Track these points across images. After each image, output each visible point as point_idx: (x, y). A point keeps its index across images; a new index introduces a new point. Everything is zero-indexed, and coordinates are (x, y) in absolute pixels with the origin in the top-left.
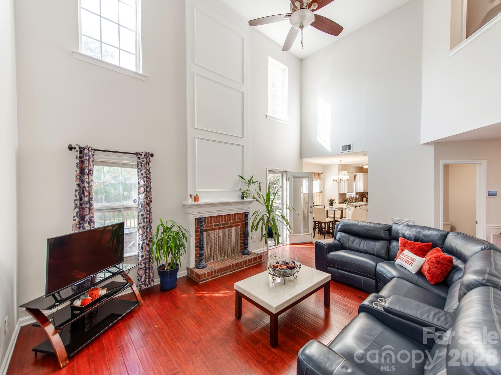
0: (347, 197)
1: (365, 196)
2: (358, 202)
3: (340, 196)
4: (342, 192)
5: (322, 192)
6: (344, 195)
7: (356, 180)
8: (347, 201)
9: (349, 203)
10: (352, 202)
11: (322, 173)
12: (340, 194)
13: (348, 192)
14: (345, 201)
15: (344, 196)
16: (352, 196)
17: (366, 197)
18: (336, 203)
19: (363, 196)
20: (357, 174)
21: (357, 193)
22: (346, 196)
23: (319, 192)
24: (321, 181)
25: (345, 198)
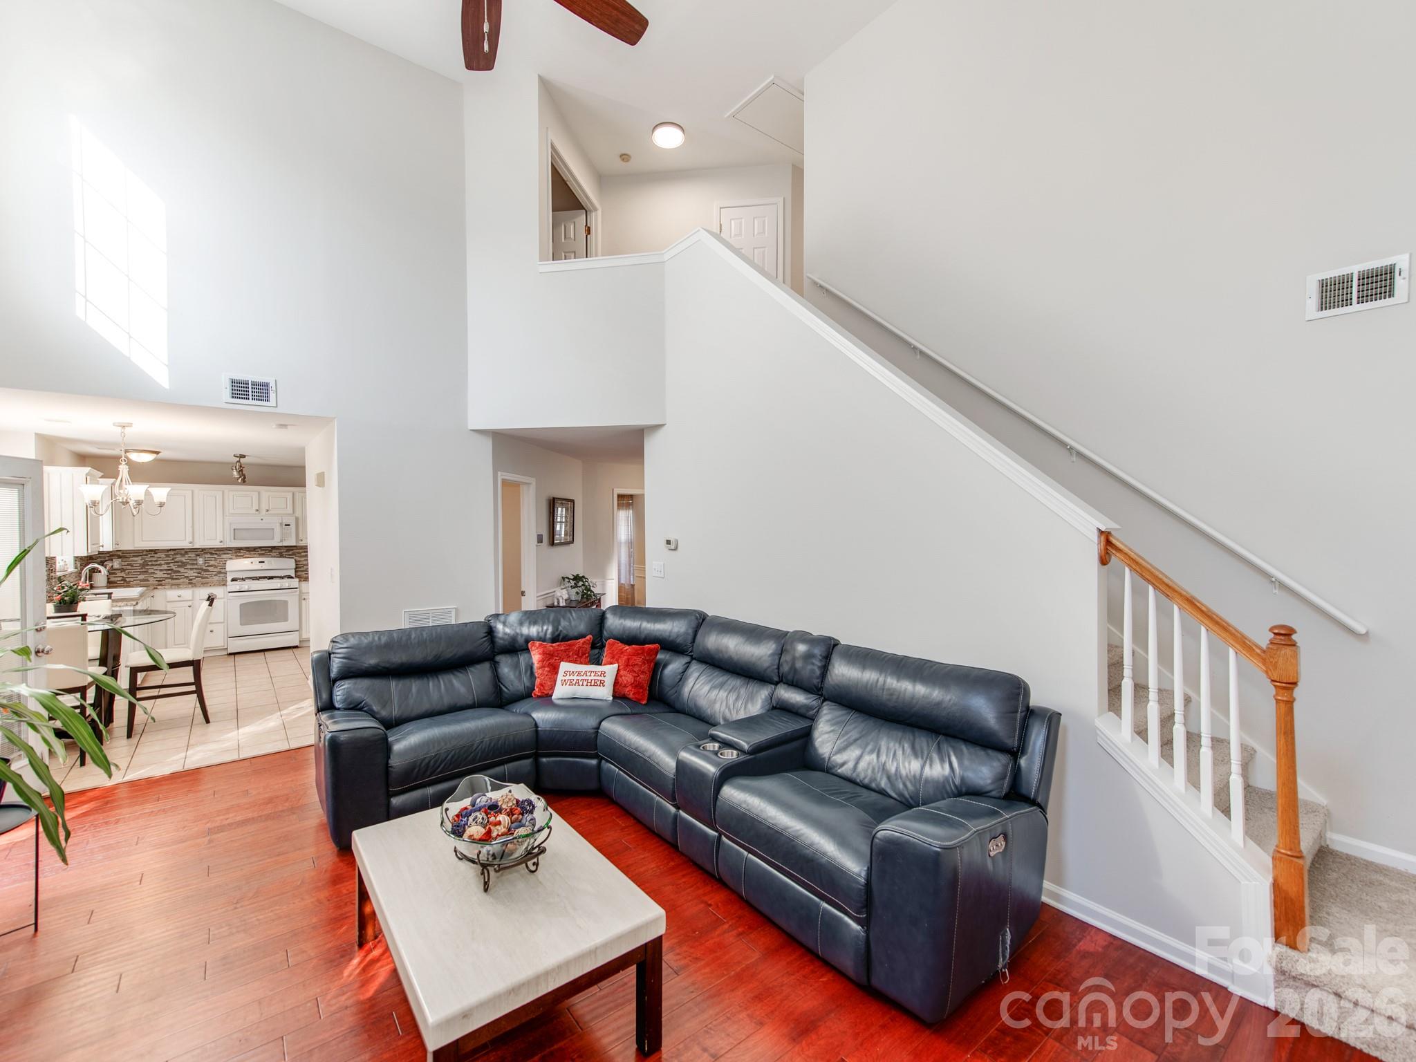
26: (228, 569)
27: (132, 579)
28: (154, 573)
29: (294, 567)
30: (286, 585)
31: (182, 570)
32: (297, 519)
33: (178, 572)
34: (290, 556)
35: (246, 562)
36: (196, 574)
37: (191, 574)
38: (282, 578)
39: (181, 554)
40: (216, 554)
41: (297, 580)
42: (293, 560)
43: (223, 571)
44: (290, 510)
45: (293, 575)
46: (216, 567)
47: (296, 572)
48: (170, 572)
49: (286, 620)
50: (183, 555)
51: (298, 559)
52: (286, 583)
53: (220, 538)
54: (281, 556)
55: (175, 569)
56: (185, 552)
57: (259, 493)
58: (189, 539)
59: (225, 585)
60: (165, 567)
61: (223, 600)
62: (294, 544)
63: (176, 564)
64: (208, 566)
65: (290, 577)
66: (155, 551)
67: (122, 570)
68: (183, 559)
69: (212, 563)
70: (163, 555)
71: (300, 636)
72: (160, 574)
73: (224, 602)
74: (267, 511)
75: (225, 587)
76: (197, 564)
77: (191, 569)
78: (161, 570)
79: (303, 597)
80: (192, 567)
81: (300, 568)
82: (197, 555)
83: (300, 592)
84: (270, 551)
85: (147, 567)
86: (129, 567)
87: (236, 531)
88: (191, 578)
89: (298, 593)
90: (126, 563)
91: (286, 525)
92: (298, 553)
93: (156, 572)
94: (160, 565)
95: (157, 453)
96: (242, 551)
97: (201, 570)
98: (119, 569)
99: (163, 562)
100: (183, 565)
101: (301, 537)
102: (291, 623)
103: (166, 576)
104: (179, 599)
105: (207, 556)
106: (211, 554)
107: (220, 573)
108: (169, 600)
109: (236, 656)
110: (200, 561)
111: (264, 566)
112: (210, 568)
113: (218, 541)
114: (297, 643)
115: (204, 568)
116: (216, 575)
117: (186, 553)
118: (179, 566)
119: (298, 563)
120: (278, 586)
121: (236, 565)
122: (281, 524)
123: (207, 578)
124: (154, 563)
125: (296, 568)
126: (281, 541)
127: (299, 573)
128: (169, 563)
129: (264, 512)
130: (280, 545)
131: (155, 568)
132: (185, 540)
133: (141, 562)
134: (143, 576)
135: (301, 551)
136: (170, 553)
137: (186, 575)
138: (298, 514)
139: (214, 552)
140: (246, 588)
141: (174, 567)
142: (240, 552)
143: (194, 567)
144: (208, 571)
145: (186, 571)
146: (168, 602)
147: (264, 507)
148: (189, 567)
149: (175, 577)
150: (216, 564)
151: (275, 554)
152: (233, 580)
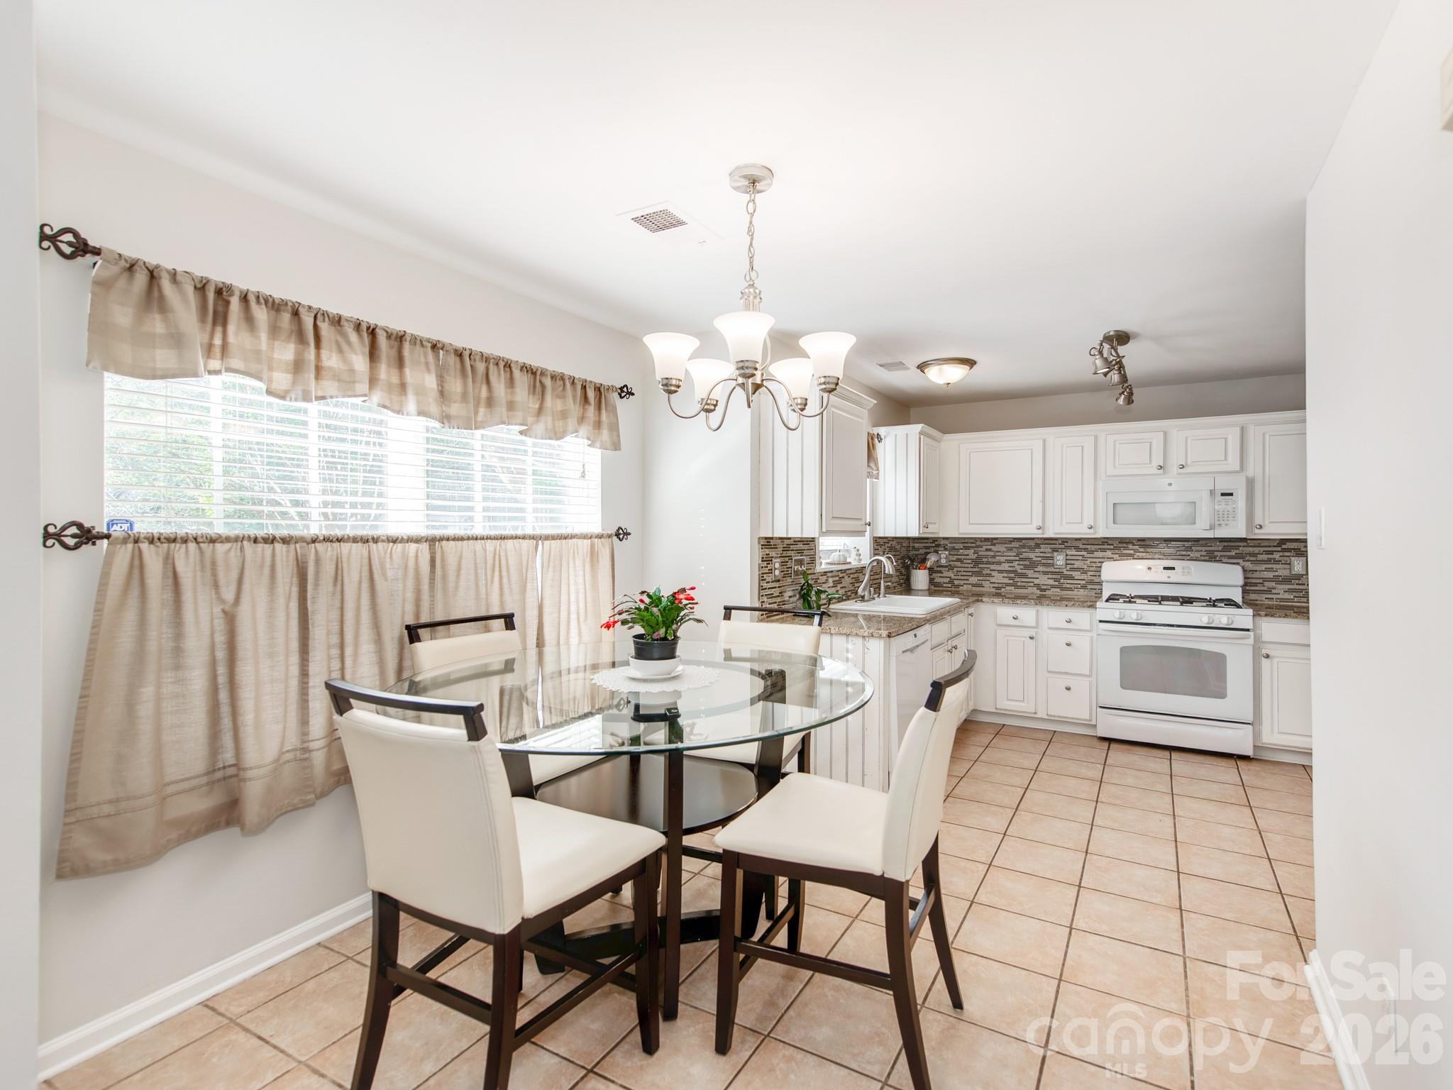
0: (823, 565)
1: (924, 560)
2: (886, 593)
3: (767, 560)
4: (780, 532)
5: (621, 534)
6: (800, 552)
7: (877, 465)
8: (819, 592)
9: (835, 607)
10: (851, 595)
11: (625, 392)
12: (767, 543)
13: (829, 533)
14: (805, 597)
15: (800, 562)
16: (854, 562)
17: (929, 564)
18: (727, 616)
19: (912, 561)
20: (882, 431)
21: (881, 544)
22: (813, 561)
23: (597, 529)
24: (616, 446)
25: (804, 574)
26: (1103, 578)
27: (962, 582)
28: (990, 575)
29: (1241, 582)
30: (1224, 621)
31: (1030, 573)
32: (1250, 483)
33: (1024, 575)
34: (1232, 560)
35: (1139, 567)
36: (1051, 582)
37: (1044, 580)
38: (1213, 603)
39: (1029, 547)
40: (1086, 550)
41: (1250, 612)
42: (1238, 569)
43: (1096, 580)
44: (1233, 463)
45: (1239, 600)
46: (1085, 572)
47: (1245, 592)
48: (1013, 575)
49: (1221, 695)
50: (1032, 549)
51: (1249, 565)
52: (1222, 616)
53: (1089, 521)
54: (1211, 558)
55: (1019, 571)
56: (1035, 543)
57: (1165, 434)
58: (1037, 521)
59: (1093, 606)
60: (1006, 567)
61: (1089, 634)
62: (1242, 534)
63: (1021, 563)
64: (1072, 569)
65: (1230, 603)
66: (992, 541)
67: (950, 568)
68: (1032, 555)
69: (1078, 564)
70: (1002, 548)
71: (1257, 735)
72: (998, 578)
73: (1092, 638)
74: (1183, 467)
75: (1091, 610)
76: (1053, 565)
77: (1045, 573)
78: (1000, 572)
79: (1264, 651)
80: (1045, 570)
81: (1256, 584)
82: (1055, 550)
83: (1258, 639)
84: (1189, 549)
85: (980, 566)
86: (958, 564)
87: (1119, 509)
88: (1043, 587)
89: (1251, 641)
90: (955, 557)
91: (1223, 494)
92: (1251, 554)
93: (993, 573)
94: (999, 563)
95: (970, 363)
96: (1130, 546)
97: (1059, 575)
98: (946, 567)
99: (1003, 559)
100: (1032, 565)
101: (1258, 520)
102: (1237, 701)
103: (1007, 581)
104: (1015, 623)
105: (1069, 552)
106: (1077, 549)
107: (1092, 582)
108: (999, 623)
109: (1113, 746)
110: (1060, 560)
111: (1174, 576)
112: (1074, 574)
113: (1086, 524)
114: (1250, 752)
115: (1066, 573)
116: (1084, 587)
117: (1038, 546)
118: (1026, 567)
119: (1249, 575)
120: (1204, 621)
121: (1117, 572)
122: (1212, 492)
123: (1070, 589)
124: (990, 560)
125: (1246, 584)
126: (1212, 528)
127: (1253, 596)
128: (1011, 561)
129: (1174, 470)
130: (1210, 535)
131: (993, 567)
132: (1031, 524)
133: (974, 557)
134: (976, 579)
135: (1256, 550)
136: (1013, 545)
137: (1036, 581)
138: (1253, 469)
139: (1081, 546)
140: (1133, 617)
141: (1018, 568)
142: (1126, 548)
143: (1049, 570)
144: (1072, 578)
145: (1036, 575)
146: (999, 625)
147: (1176, 458)
148: (1040, 568)
149: (1019, 584)
150: (1085, 567)
151: (1197, 555)
152: (1112, 598)
